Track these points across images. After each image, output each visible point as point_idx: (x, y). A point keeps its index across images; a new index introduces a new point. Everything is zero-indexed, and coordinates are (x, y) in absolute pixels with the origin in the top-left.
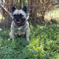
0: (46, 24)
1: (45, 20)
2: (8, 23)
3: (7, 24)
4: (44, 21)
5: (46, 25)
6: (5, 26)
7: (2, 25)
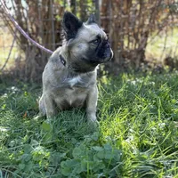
0: (150, 73)
1: (147, 59)
2: (36, 70)
3: (33, 72)
4: (146, 63)
5: (152, 75)
6: (26, 79)
7: (18, 76)
